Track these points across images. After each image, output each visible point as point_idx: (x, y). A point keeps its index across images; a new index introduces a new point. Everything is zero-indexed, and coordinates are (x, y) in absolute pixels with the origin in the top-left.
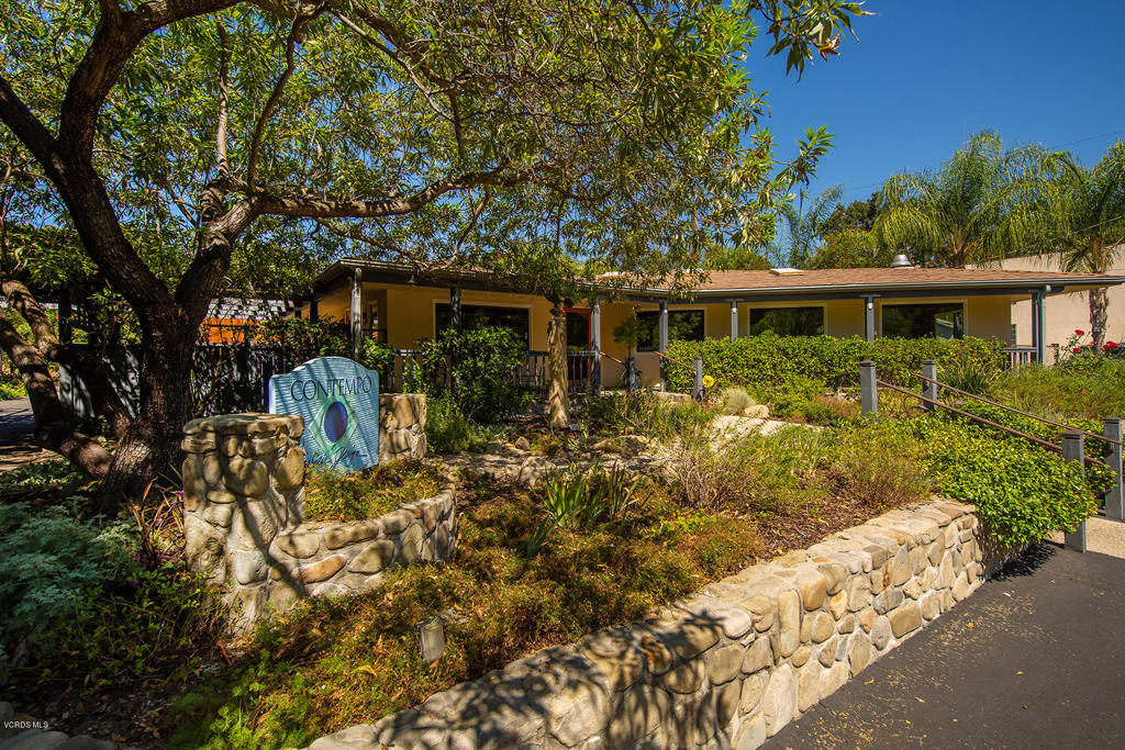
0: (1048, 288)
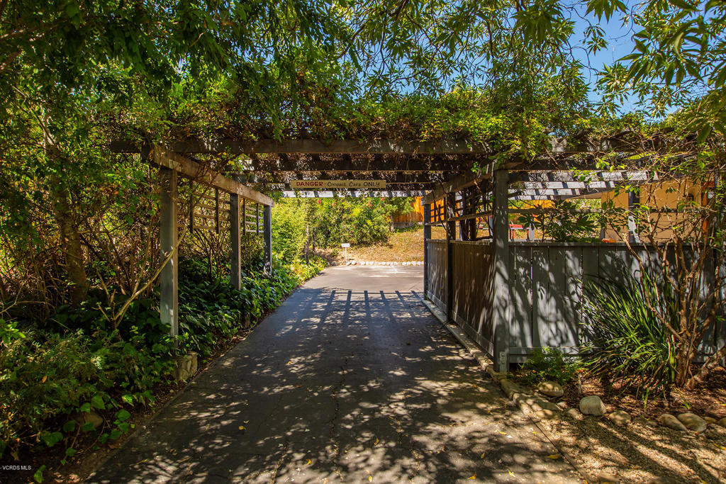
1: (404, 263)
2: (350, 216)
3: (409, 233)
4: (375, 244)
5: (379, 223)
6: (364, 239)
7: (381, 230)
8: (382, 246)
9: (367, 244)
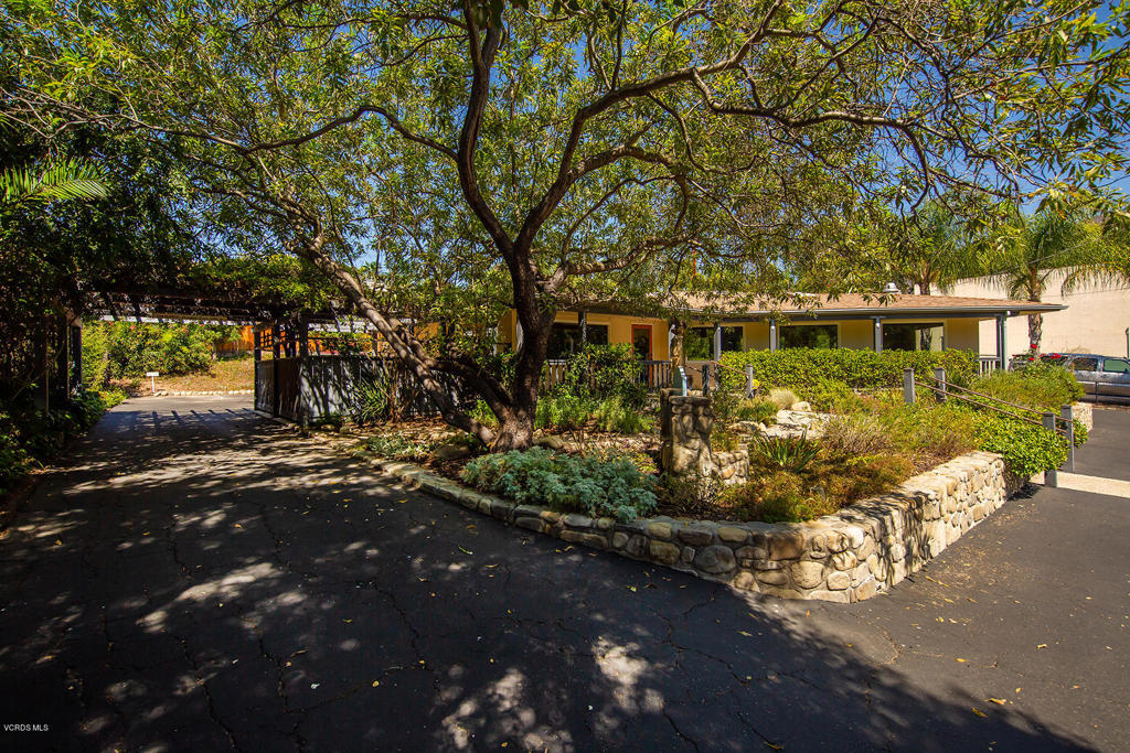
0: (1009, 313)
2: (157, 342)
3: (237, 362)
4: (192, 373)
5: (198, 351)
7: (200, 357)
8: (201, 375)
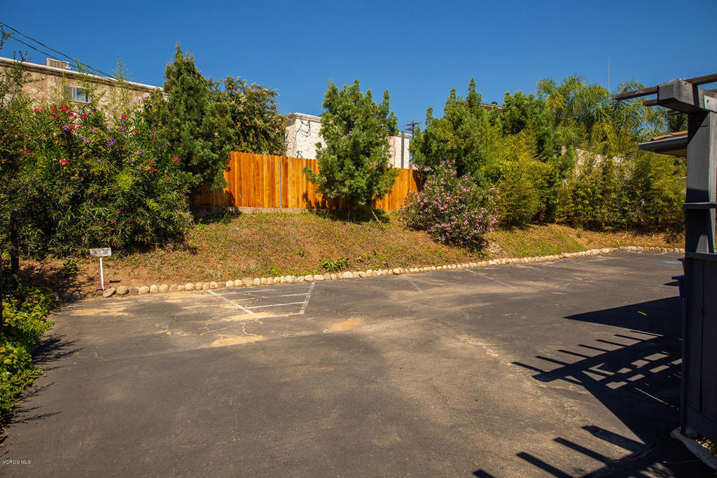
1: (229, 283)
2: (106, 190)
3: (221, 225)
4: (161, 246)
5: (171, 207)
6: (138, 238)
7: (176, 218)
8: (174, 249)
9: (145, 248)
